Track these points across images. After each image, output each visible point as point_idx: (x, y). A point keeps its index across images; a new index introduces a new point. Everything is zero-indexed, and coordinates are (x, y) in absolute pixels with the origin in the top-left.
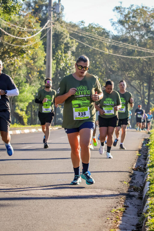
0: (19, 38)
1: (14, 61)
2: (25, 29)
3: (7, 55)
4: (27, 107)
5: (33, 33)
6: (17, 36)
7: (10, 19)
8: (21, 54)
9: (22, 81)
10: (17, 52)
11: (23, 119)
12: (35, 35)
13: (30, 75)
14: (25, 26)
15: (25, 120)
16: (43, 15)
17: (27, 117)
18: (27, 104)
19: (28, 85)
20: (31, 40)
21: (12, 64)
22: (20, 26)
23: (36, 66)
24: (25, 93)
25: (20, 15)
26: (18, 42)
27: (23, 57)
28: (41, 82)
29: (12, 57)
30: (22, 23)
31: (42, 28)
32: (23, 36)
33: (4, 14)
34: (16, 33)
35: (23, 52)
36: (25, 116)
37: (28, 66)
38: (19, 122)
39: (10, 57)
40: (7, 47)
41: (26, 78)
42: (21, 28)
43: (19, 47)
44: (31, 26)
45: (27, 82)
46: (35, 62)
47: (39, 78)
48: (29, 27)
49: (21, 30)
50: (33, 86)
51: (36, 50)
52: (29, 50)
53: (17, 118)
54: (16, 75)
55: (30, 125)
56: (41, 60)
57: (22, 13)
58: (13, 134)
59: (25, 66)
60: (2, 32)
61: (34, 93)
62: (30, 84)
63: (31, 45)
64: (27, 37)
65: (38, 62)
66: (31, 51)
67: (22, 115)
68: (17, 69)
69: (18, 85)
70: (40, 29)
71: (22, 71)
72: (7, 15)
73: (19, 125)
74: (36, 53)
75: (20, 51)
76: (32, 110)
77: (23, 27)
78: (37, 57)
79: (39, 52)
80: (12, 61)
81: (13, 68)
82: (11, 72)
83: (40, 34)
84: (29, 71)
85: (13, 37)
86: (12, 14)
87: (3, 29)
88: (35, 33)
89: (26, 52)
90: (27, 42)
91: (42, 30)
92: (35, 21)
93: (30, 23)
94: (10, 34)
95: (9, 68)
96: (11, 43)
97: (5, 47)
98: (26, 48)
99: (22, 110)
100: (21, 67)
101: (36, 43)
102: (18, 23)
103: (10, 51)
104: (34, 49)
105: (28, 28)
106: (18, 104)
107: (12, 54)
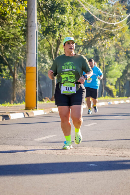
0: (109, 23)
1: (105, 43)
2: (114, 16)
3: (99, 38)
4: (116, 82)
5: (121, 19)
6: (107, 21)
7: (101, 7)
8: (111, 37)
9: (112, 60)
10: (108, 35)
11: (113, 92)
12: (122, 21)
13: (118, 55)
14: (114, 13)
15: (115, 93)
16: (128, 4)
17: (116, 90)
18: (116, 79)
19: (116, 63)
20: (119, 25)
21: (103, 46)
22: (110, 13)
23: (123, 47)
24: (114, 70)
25: (109, 4)
26: (108, 27)
27: (113, 40)
28: (128, 61)
29: (103, 40)
30: (111, 11)
31: (128, 15)
32: (113, 22)
33: (96, 3)
34: (106, 19)
35: (112, 35)
36: (114, 90)
37: (117, 47)
38: (109, 95)
39: (101, 40)
40: (98, 31)
41: (115, 57)
42: (111, 14)
43: (109, 32)
44: (119, 13)
45: (116, 61)
46: (122, 44)
47: (126, 57)
48: (118, 14)
49: (111, 17)
50: (121, 64)
51: (123, 34)
52: (118, 33)
53: (107, 91)
54: (106, 55)
55: (119, 97)
56: (127, 42)
57: (111, 2)
58: (105, 105)
59: (114, 47)
60: (94, 19)
61: (122, 70)
62: (118, 63)
63: (119, 30)
64: (116, 22)
65: (125, 43)
66: (119, 34)
67: (111, 89)
68: (107, 49)
69: (108, 63)
70: (127, 15)
71: (112, 51)
72: (99, 4)
73: (110, 97)
74: (123, 36)
75: (110, 35)
76: (120, 85)
77: (112, 14)
78: (124, 39)
79: (126, 35)
80: (103, 43)
81: (104, 49)
82: (102, 52)
83: (127, 19)
84: (117, 52)
85: (104, 23)
86: (103, 3)
87: (95, 15)
88: (123, 19)
89: (115, 35)
90: (116, 26)
91: (128, 16)
92: (122, 9)
93: (118, 10)
94: (102, 20)
95: (100, 49)
96: (103, 28)
97: (97, 31)
98: (115, 32)
99: (112, 84)
100: (110, 48)
101: (124, 28)
102: (108, 11)
103: (102, 35)
104: (121, 33)
105: (116, 15)
106: (109, 79)
107: (103, 37)
